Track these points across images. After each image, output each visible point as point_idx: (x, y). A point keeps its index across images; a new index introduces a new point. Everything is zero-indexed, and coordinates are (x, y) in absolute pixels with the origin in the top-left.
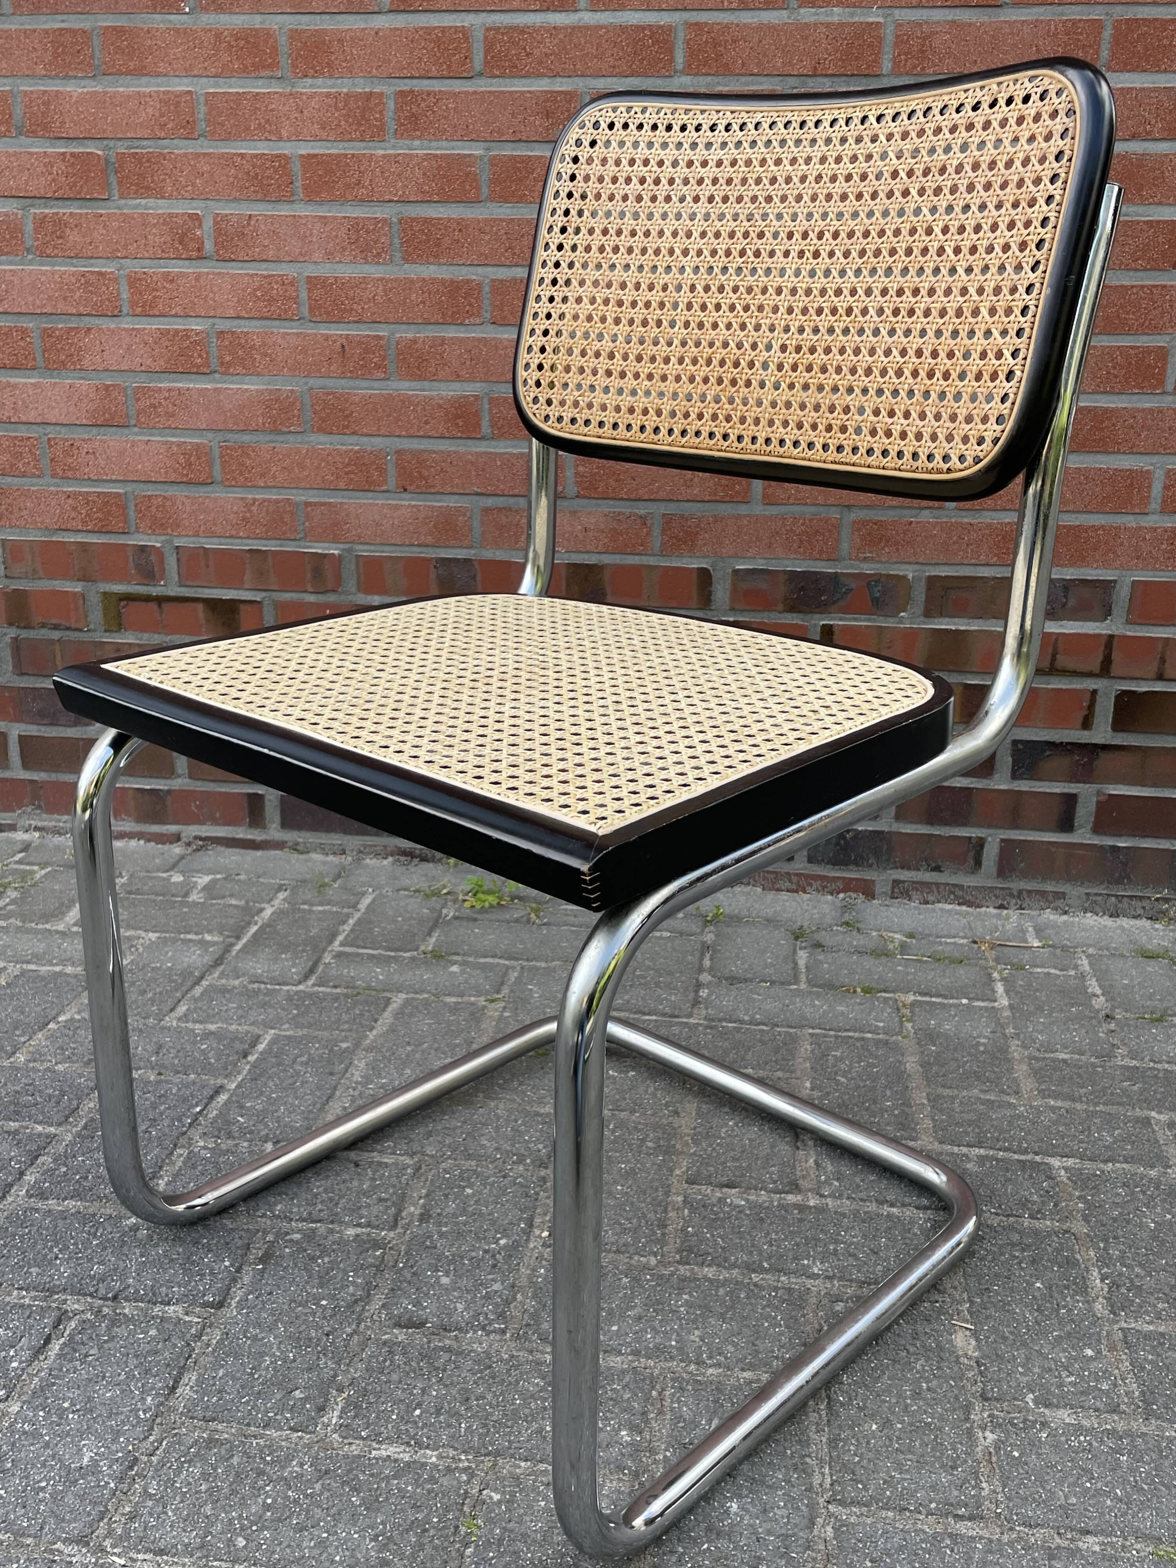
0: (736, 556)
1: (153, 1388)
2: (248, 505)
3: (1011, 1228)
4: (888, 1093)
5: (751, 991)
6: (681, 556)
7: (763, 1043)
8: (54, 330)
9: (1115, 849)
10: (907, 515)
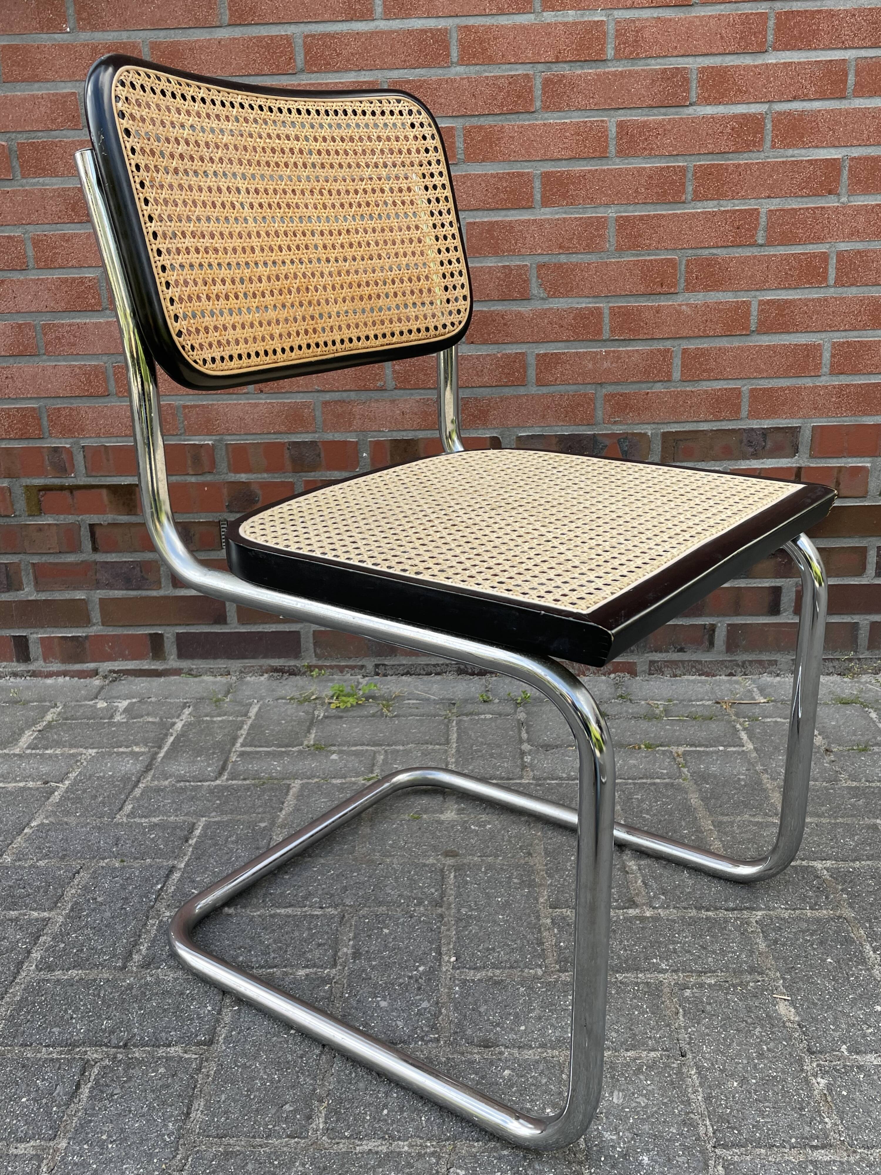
0: (518, 426)
1: (172, 1116)
3: (799, 919)
4: (683, 823)
5: (563, 754)
6: (477, 429)
10: (644, 388)
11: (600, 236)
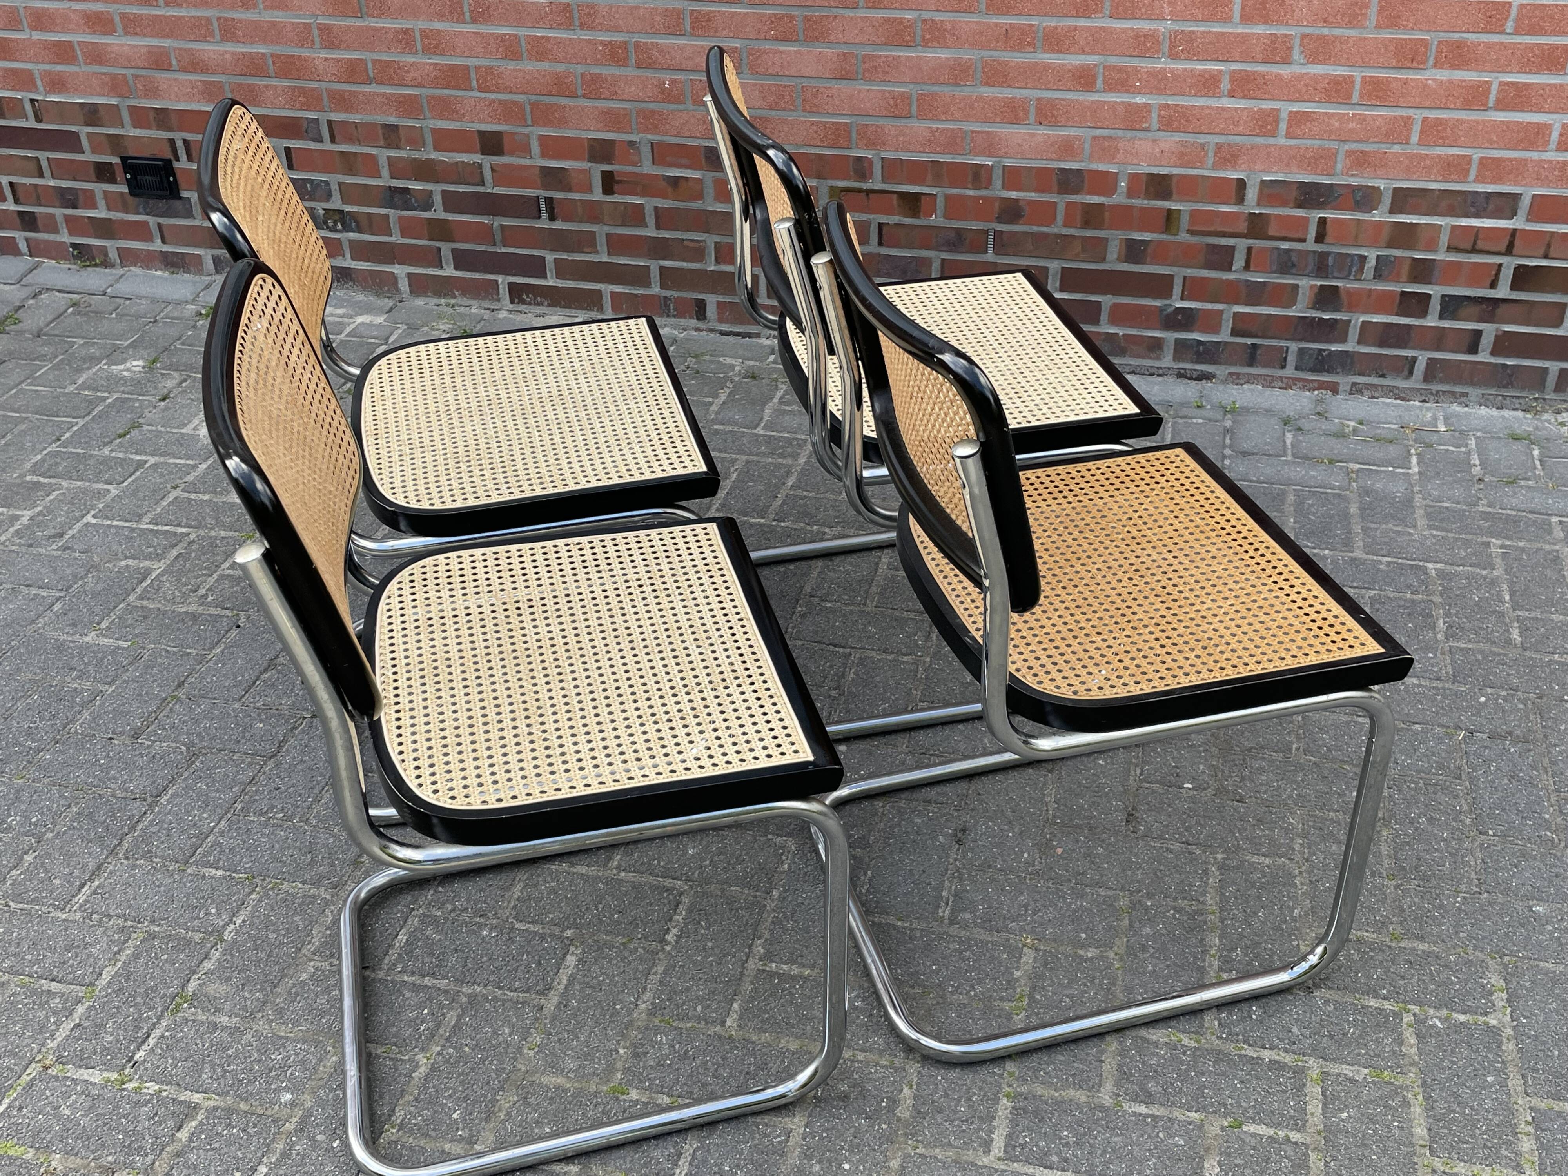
0: (1264, 171)
2: (933, 132)
3: (1400, 598)
5: (1257, 461)
6: (1227, 170)
7: (1265, 495)
8: (812, 16)
9: (1505, 366)
10: (1383, 147)
11: (1362, 15)
